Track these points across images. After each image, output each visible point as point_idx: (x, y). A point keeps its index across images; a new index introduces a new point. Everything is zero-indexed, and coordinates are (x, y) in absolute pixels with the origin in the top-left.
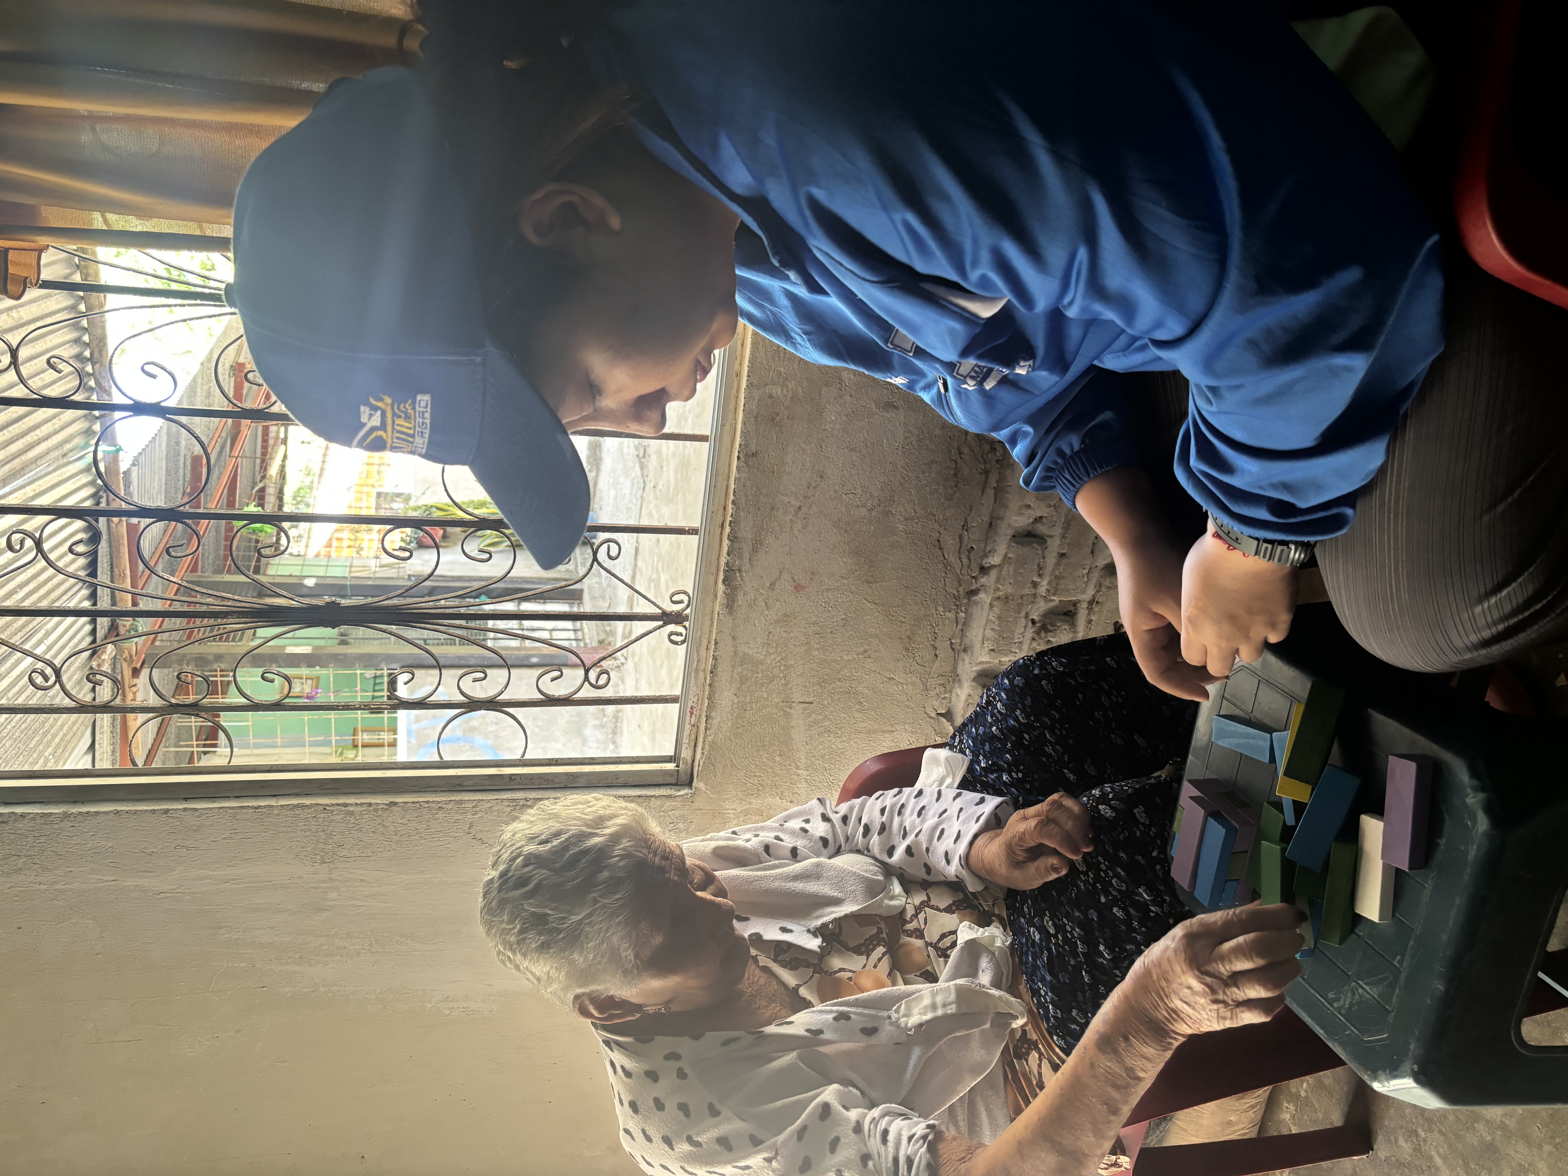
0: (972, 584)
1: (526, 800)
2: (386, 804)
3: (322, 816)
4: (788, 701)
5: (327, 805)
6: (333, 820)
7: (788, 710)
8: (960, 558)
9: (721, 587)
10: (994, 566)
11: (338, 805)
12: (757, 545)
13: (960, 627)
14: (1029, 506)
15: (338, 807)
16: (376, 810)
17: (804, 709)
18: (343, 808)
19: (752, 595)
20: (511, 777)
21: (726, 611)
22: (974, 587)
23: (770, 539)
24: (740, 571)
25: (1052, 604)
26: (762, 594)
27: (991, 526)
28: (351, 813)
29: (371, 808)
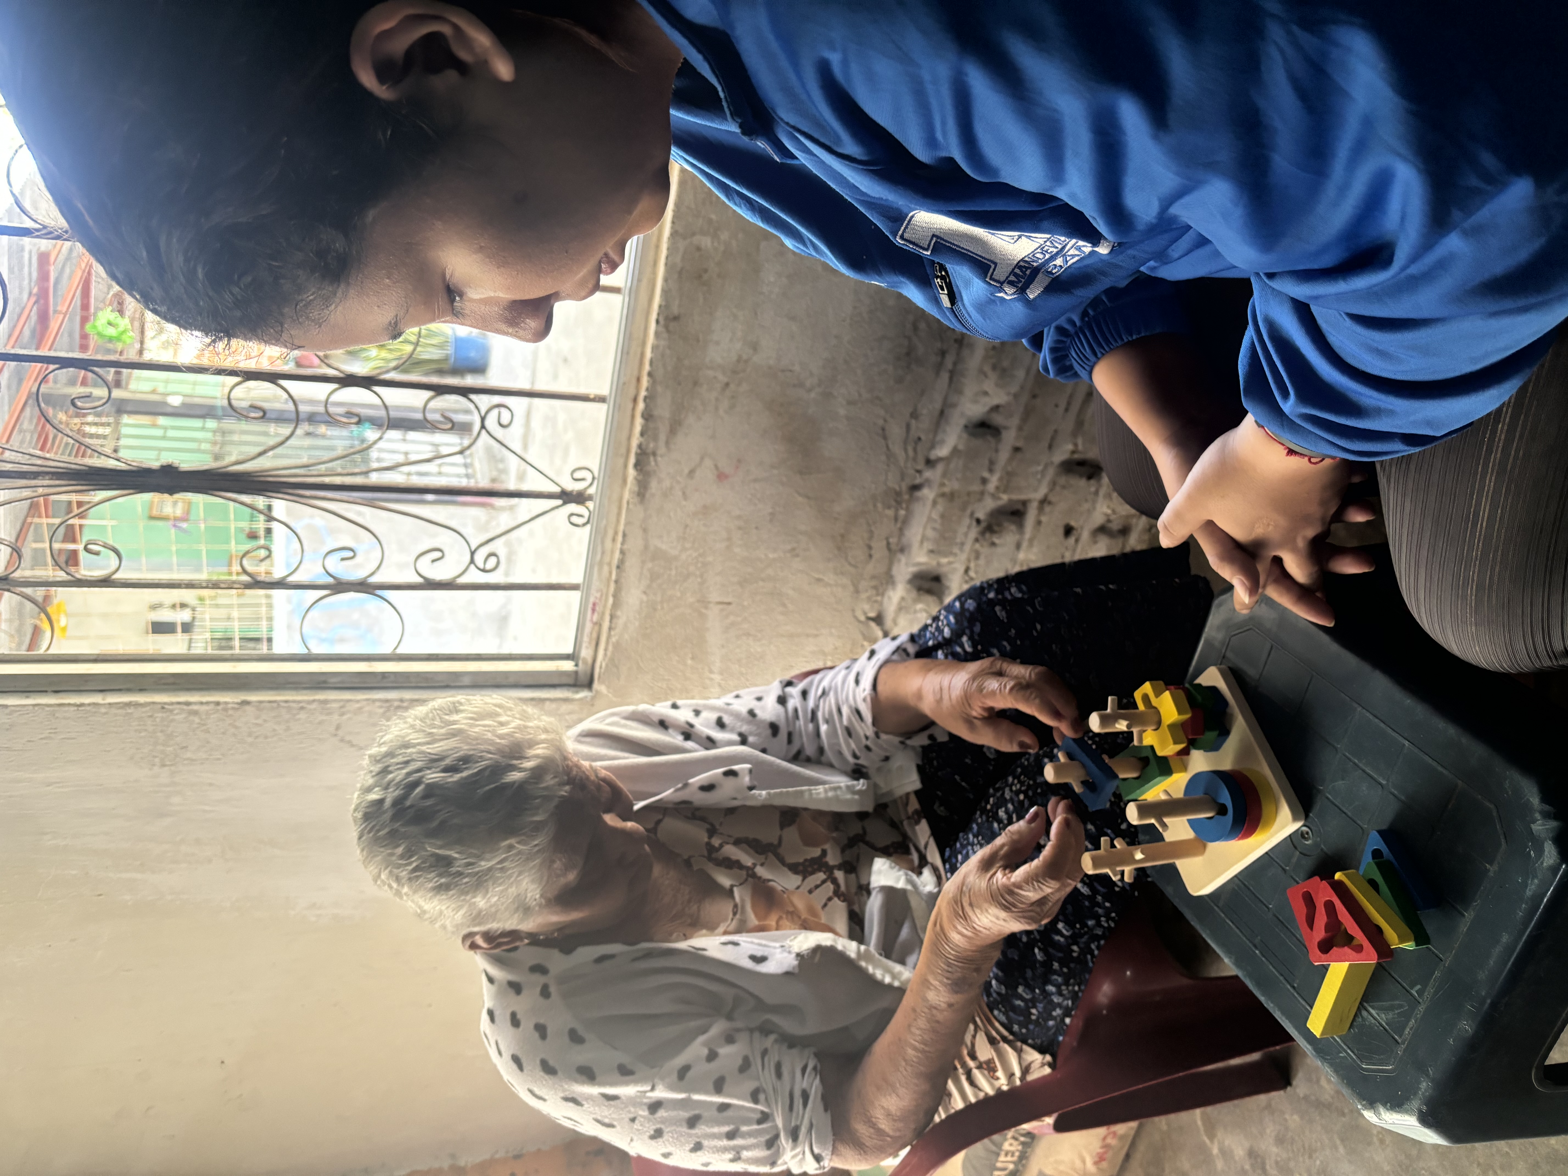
0: (915, 478)
1: (402, 700)
2: (238, 703)
3: (160, 715)
4: (704, 602)
5: (165, 703)
6: (173, 721)
7: (703, 611)
8: (906, 450)
9: (631, 472)
10: (940, 459)
11: (179, 703)
12: (675, 426)
13: (899, 525)
14: (986, 393)
15: (178, 706)
16: (225, 710)
17: (722, 610)
18: (185, 707)
19: (667, 483)
20: (384, 675)
21: (636, 500)
22: (918, 481)
23: (691, 419)
24: (654, 454)
25: (1000, 503)
26: (678, 482)
27: (942, 415)
28: (196, 713)
29: (220, 707)
